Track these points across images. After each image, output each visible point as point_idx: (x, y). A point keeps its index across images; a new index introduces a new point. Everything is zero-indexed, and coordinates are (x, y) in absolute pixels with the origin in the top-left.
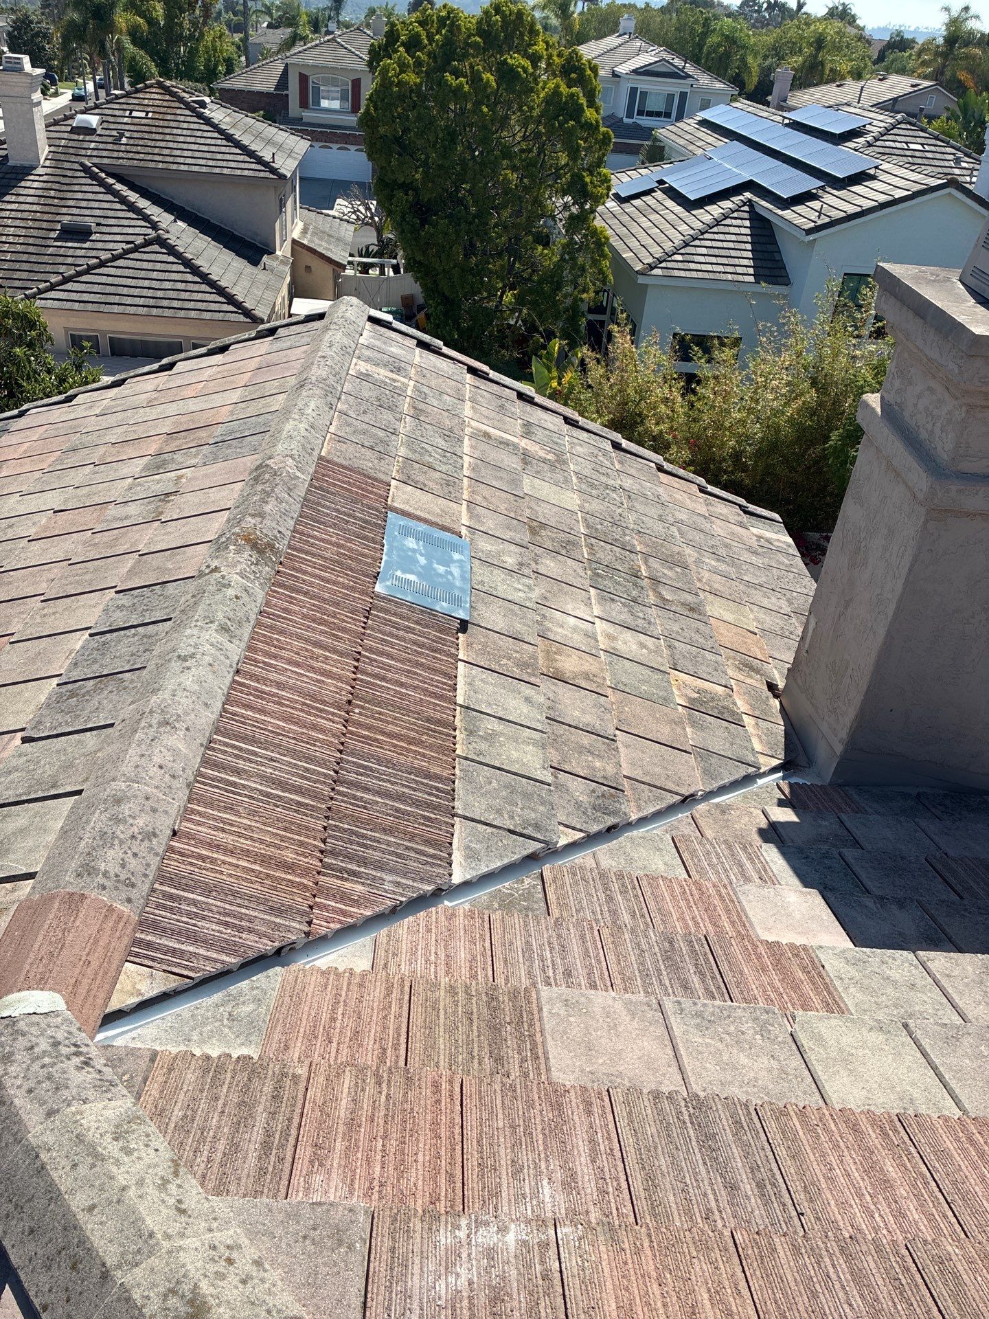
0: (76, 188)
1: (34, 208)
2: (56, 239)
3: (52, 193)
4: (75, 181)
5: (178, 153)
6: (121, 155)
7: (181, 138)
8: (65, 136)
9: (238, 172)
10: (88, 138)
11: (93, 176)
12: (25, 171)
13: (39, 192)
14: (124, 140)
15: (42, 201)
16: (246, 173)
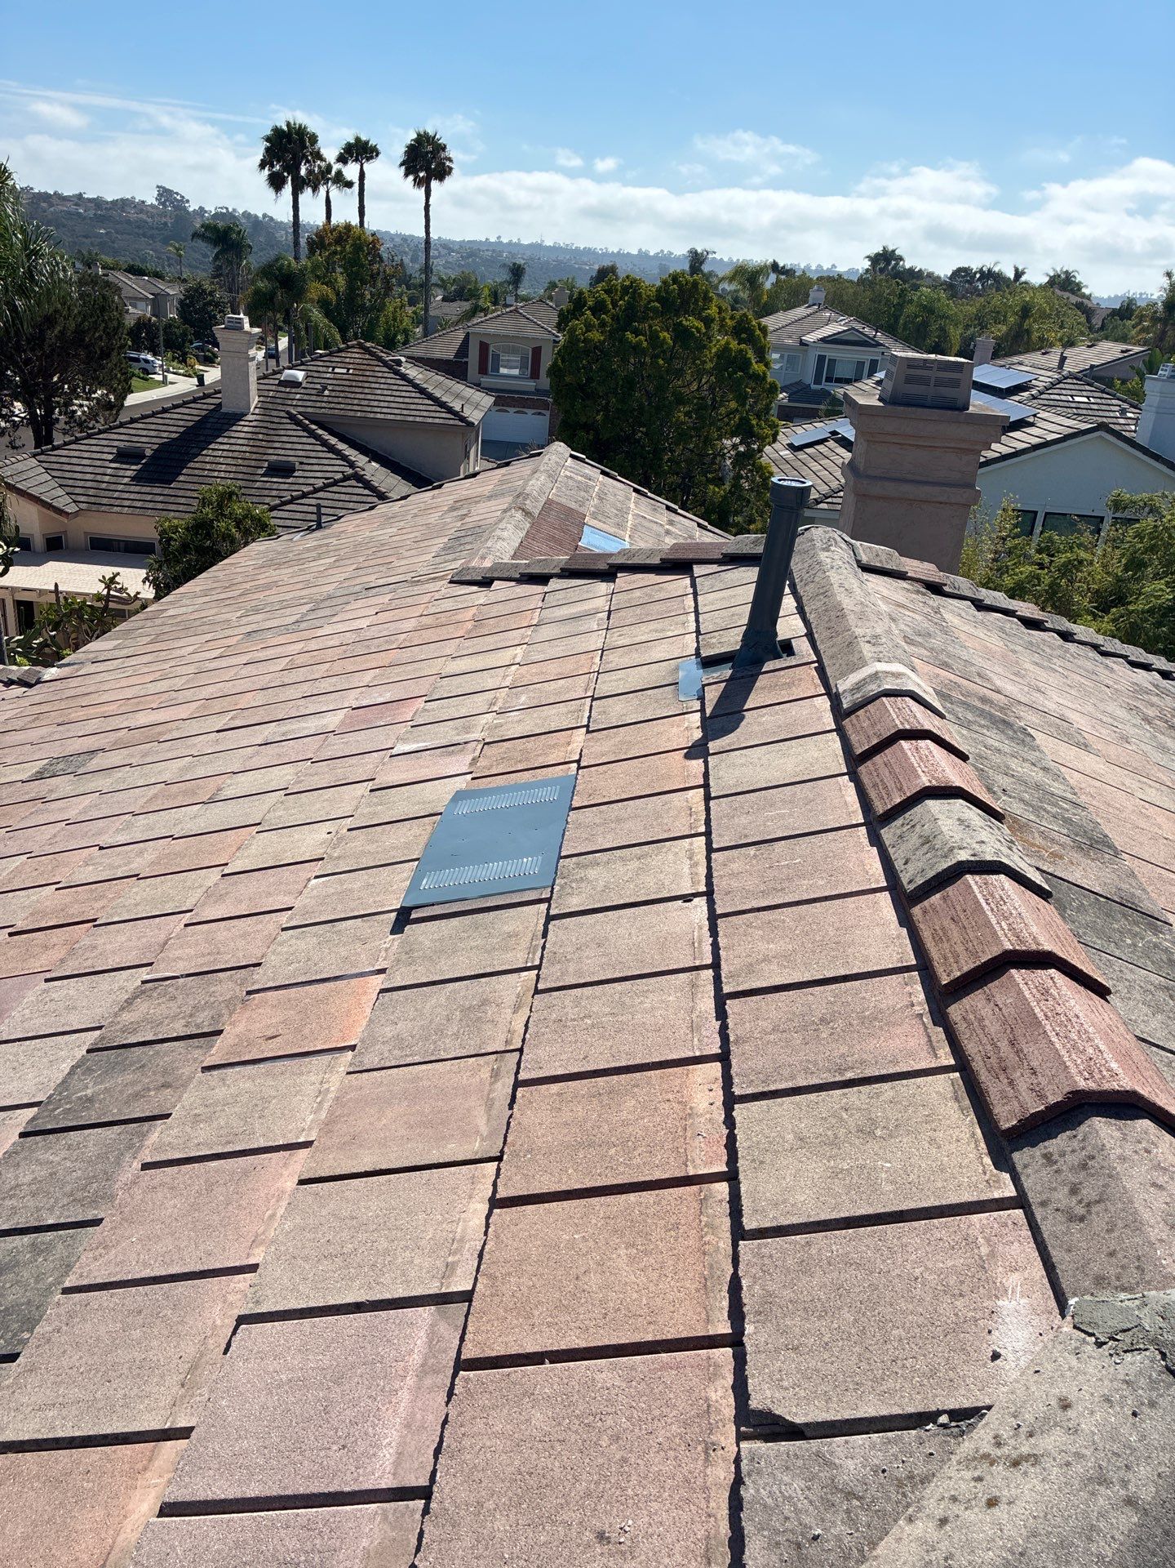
0: (282, 432)
1: (244, 448)
2: (263, 475)
3: (261, 436)
4: (282, 427)
5: (376, 403)
6: (324, 405)
7: (379, 392)
8: (274, 388)
9: (430, 420)
10: (294, 390)
11: (298, 423)
12: (237, 417)
13: (249, 436)
14: (326, 393)
15: (251, 442)
16: (437, 421)
